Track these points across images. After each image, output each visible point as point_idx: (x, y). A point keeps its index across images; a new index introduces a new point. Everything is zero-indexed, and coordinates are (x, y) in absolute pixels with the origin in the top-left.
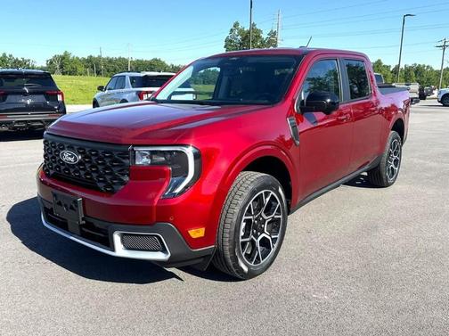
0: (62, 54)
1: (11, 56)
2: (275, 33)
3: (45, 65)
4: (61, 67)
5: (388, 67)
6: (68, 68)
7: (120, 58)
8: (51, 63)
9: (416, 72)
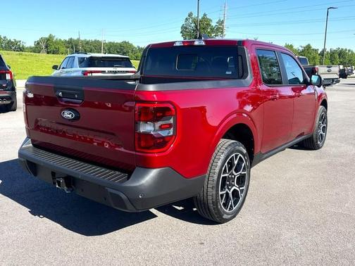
0: (47, 36)
1: (5, 37)
2: (223, 22)
3: (33, 46)
4: (46, 47)
5: (316, 50)
6: (52, 48)
7: (95, 40)
8: (38, 44)
9: (339, 55)
